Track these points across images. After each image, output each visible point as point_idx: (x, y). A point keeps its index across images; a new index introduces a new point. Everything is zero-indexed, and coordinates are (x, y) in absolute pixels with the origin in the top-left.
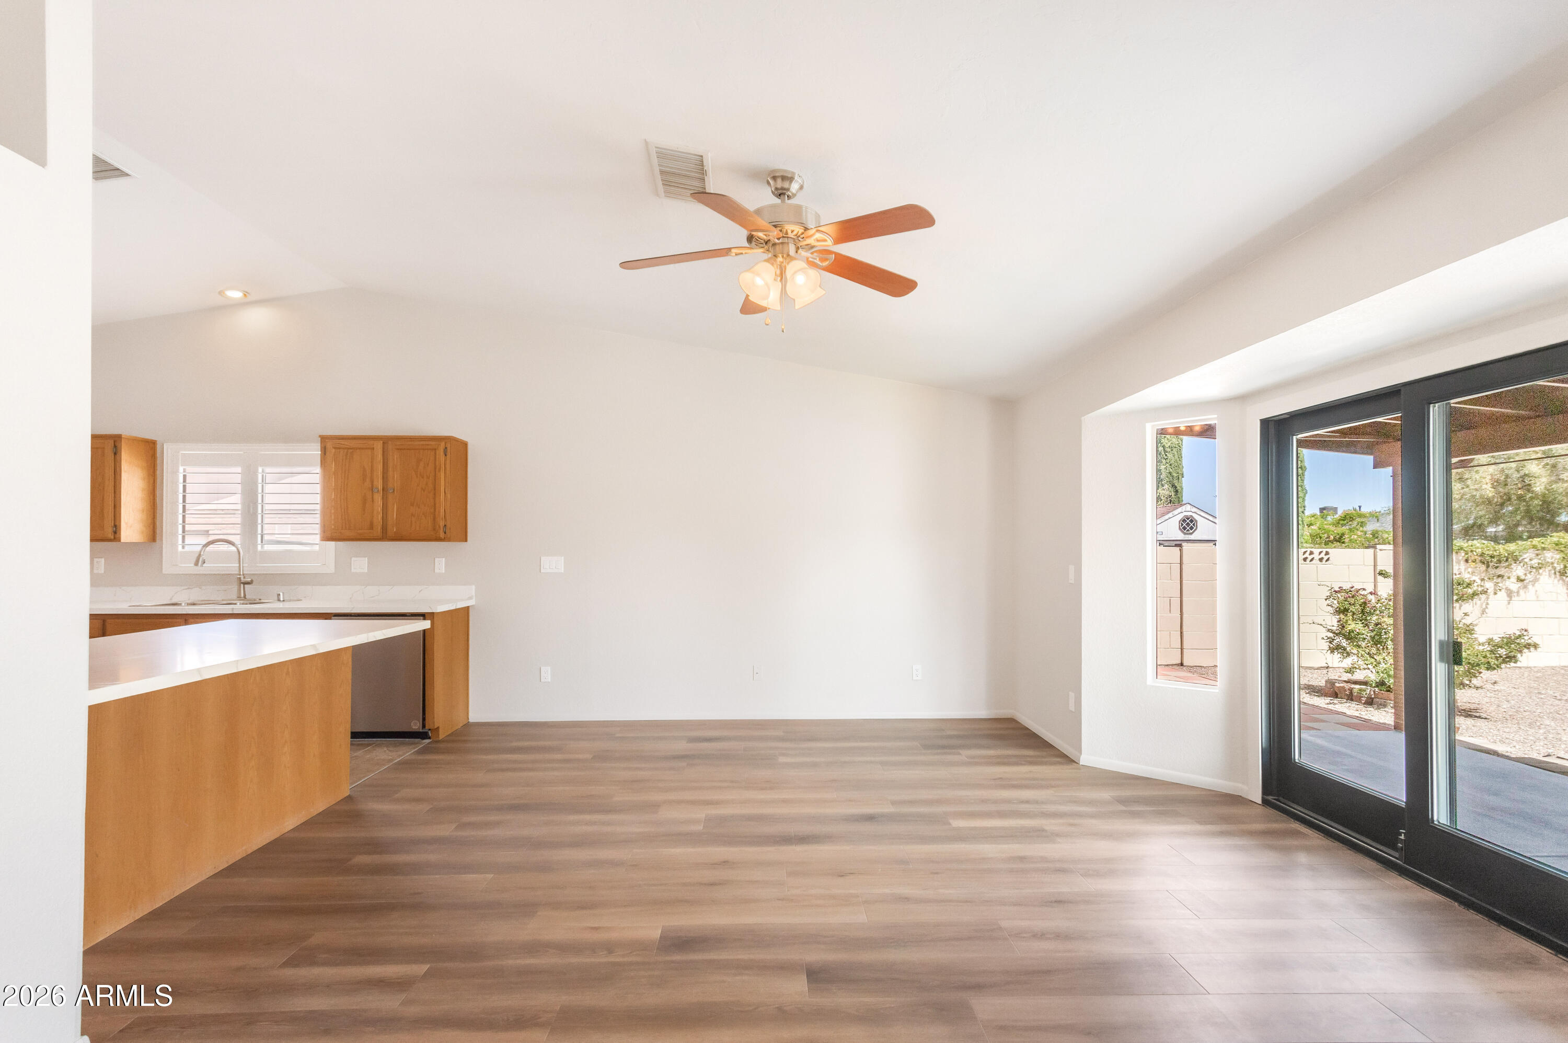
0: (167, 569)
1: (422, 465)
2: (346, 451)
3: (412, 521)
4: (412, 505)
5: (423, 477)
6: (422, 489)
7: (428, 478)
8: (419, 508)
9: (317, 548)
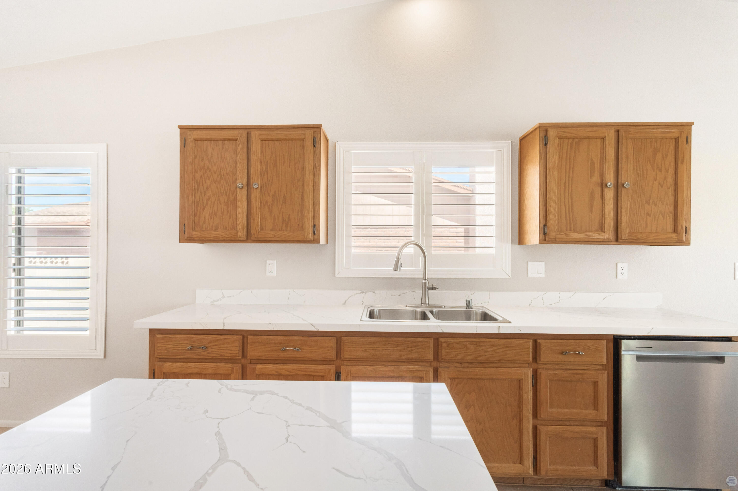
0: (340, 272)
1: (659, 156)
2: (570, 140)
3: (647, 223)
4: (648, 203)
5: (660, 171)
6: (659, 184)
7: (667, 171)
8: (655, 206)
9: (492, 251)
